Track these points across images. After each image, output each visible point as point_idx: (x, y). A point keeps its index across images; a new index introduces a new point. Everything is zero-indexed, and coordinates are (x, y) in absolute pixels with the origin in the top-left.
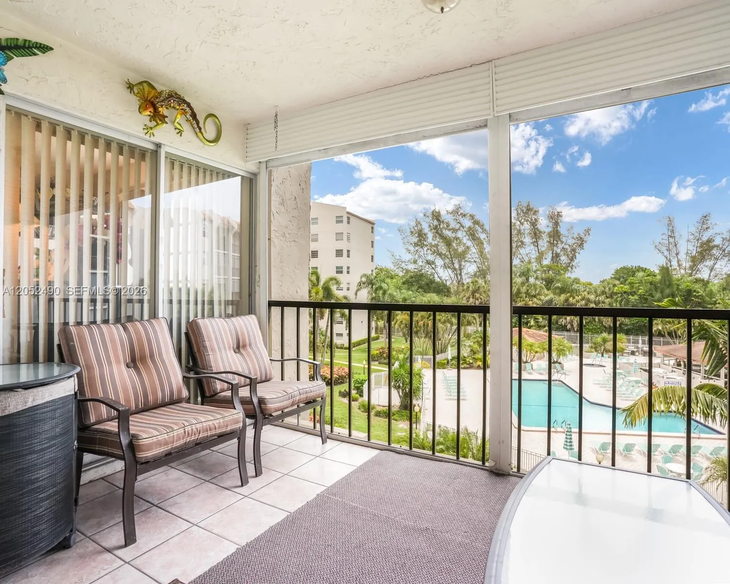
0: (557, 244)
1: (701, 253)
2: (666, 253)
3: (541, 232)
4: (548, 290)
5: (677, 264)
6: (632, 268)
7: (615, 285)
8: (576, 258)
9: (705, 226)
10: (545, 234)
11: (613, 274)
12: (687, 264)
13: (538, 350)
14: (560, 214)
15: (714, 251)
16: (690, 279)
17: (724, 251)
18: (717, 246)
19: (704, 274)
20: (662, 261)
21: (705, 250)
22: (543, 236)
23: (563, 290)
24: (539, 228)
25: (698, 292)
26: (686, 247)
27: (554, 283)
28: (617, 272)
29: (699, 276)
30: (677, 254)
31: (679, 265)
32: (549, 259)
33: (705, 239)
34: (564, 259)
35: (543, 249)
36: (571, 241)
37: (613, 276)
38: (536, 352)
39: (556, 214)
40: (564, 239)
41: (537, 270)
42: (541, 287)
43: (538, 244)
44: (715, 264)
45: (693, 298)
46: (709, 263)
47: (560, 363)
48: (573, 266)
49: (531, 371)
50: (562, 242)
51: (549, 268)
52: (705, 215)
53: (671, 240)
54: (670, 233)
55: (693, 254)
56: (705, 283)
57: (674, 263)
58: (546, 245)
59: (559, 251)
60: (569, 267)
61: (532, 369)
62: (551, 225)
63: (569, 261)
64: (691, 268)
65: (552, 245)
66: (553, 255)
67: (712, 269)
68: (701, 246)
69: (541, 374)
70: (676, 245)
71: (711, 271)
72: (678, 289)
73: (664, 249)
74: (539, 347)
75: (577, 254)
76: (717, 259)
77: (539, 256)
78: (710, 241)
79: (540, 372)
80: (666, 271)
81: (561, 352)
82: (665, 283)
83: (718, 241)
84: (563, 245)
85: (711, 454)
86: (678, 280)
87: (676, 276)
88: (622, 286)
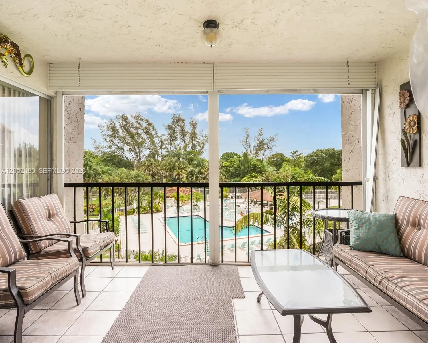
0: (195, 139)
1: (259, 147)
2: (245, 146)
3: (186, 132)
4: (190, 165)
5: (250, 152)
6: (230, 154)
7: (223, 163)
8: (204, 148)
9: (261, 134)
10: (188, 134)
11: (221, 157)
12: (254, 152)
13: (186, 199)
14: (196, 123)
15: (265, 146)
16: (255, 159)
17: (268, 146)
18: (265, 144)
19: (260, 157)
20: (244, 151)
21: (261, 145)
22: (187, 134)
23: (198, 165)
24: (185, 130)
25: (259, 166)
26: (254, 144)
27: (193, 161)
28: (223, 155)
29: (258, 158)
30: (250, 147)
31: (251, 152)
32: (190, 148)
33: (261, 140)
34: (198, 147)
35: (187, 142)
36: (202, 138)
38: (185, 201)
39: (194, 123)
40: (198, 137)
41: (184, 154)
42: (186, 164)
43: (184, 139)
44: (265, 152)
45: (257, 169)
46: (262, 152)
47: (198, 206)
48: (202, 151)
49: (183, 211)
50: (197, 139)
51: (191, 153)
52: (261, 128)
53: (248, 140)
54: (247, 136)
55: (256, 147)
56: (261, 161)
57: (249, 151)
58: (189, 139)
59: (195, 143)
60: (200, 152)
61: (183, 210)
62: (191, 128)
63: (201, 149)
64: (256, 154)
65: (192, 140)
66: (192, 145)
67: (264, 155)
68: (259, 144)
69: (188, 213)
70: (249, 142)
71: (263, 156)
72: (251, 164)
73: (244, 144)
74: (187, 198)
75: (205, 146)
76: (265, 150)
77: (185, 146)
78: (262, 141)
79: (188, 211)
80: (245, 155)
81: (198, 199)
82: (245, 161)
83: (266, 141)
84: (198, 140)
85: (266, 242)
86: (251, 160)
87: (250, 158)
88: (226, 163)
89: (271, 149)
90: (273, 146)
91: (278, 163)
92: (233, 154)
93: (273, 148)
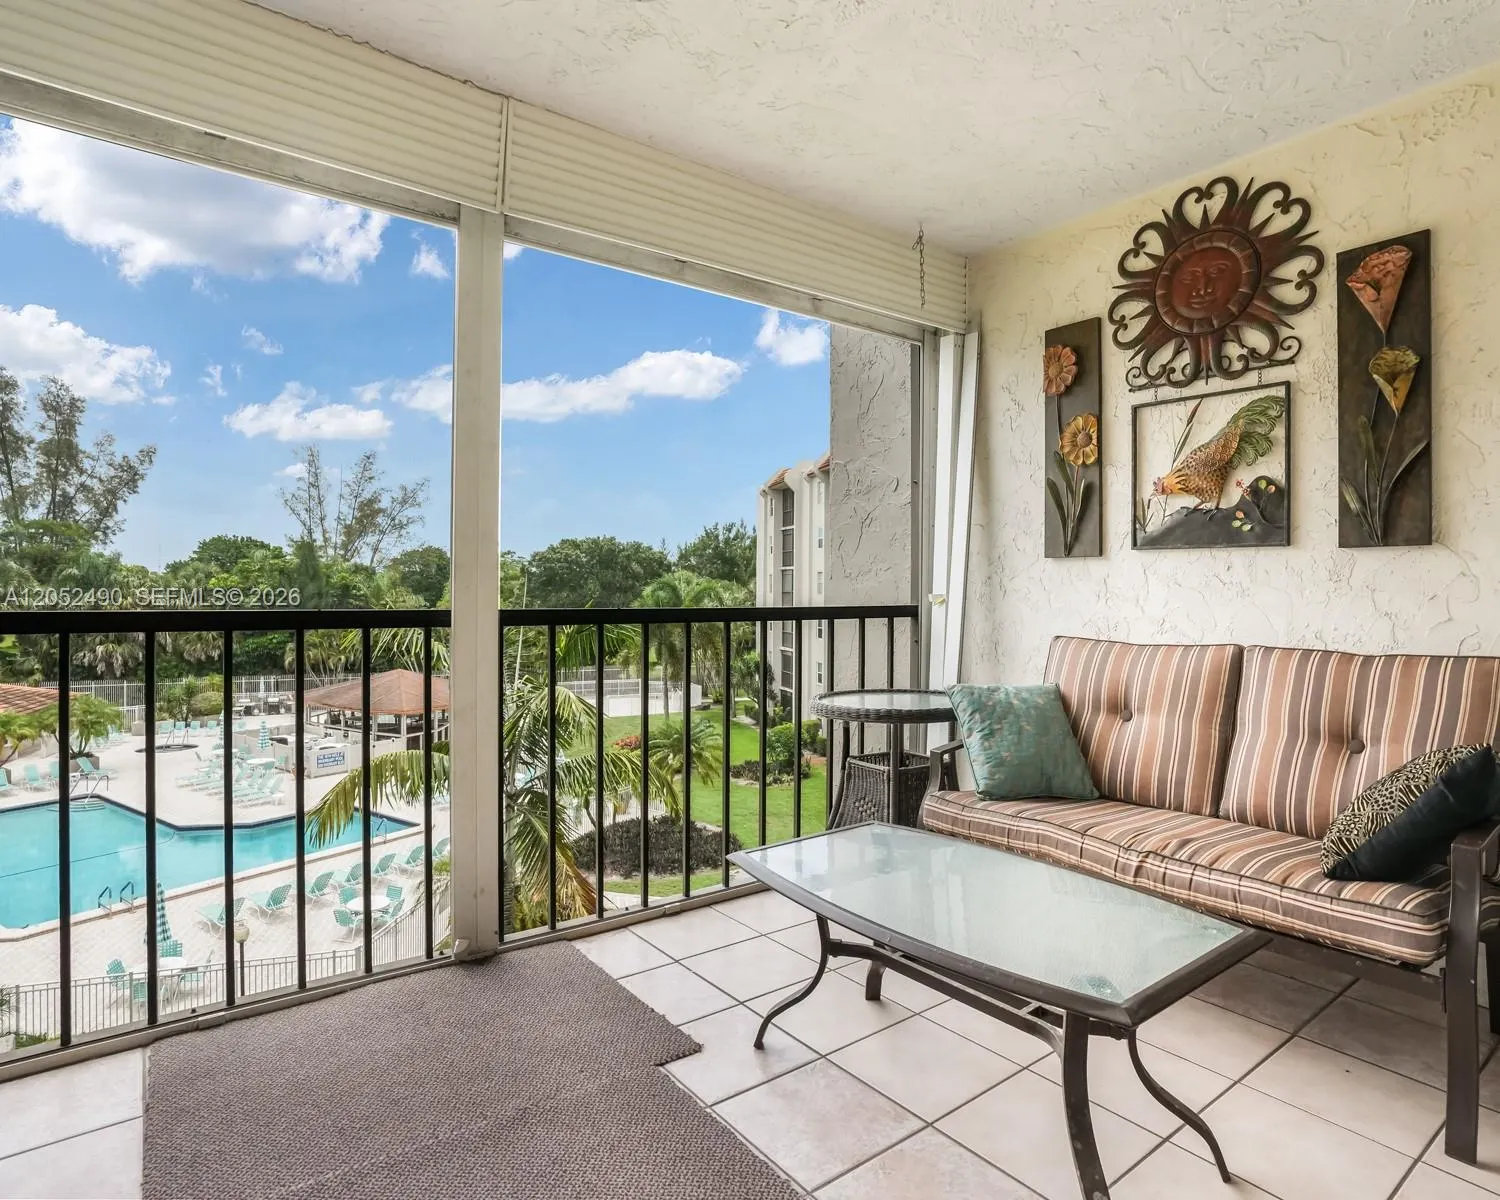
0: (66, 474)
1: (359, 521)
2: (304, 515)
3: (22, 439)
4: (42, 582)
5: (322, 538)
6: (235, 541)
7: (209, 576)
8: (116, 510)
9: (367, 474)
10: (33, 446)
11: (195, 552)
12: (337, 538)
13: (26, 731)
14: (79, 404)
15: (380, 519)
16: (346, 565)
17: (393, 519)
18: (380, 511)
19: (364, 558)
20: (297, 532)
21: (367, 517)
22: (27, 449)
23: (85, 583)
24: (16, 427)
25: (359, 590)
26: (338, 509)
27: (59, 567)
28: (204, 546)
29: (356, 560)
30: (322, 519)
31: (326, 540)
32: (43, 509)
33: (367, 495)
34: (84, 510)
35: (25, 482)
36: (104, 471)
37: (195, 556)
38: (22, 738)
39: (67, 401)
40: (87, 464)
41: (11, 534)
42: (21, 575)
43: (9, 469)
44: (379, 541)
45: (352, 600)
46: (371, 539)
47: (89, 755)
48: (108, 528)
49: (8, 787)
50: (82, 472)
51: (44, 527)
52: (368, 454)
53: (314, 492)
54: (312, 480)
55: (348, 522)
56: (369, 573)
57: (318, 536)
58: (34, 472)
59: (71, 491)
60: (98, 528)
61: (10, 782)
62: (51, 425)
63: (98, 517)
64: (345, 546)
65: (54, 475)
66: (53, 499)
67: (376, 550)
68: (361, 509)
69: (37, 789)
70: (320, 503)
71: (375, 553)
72: (328, 582)
73: (300, 508)
74: (29, 725)
75: (120, 503)
76: (383, 532)
77: (13, 498)
78: (371, 502)
79: (35, 784)
80: (306, 549)
81: (92, 728)
82: (307, 571)
83: (385, 503)
84: (84, 478)
86: (328, 567)
87: (323, 560)
88: (225, 575)
89: (403, 532)
90: (410, 521)
91: (424, 583)
92: (247, 546)
93: (411, 528)
